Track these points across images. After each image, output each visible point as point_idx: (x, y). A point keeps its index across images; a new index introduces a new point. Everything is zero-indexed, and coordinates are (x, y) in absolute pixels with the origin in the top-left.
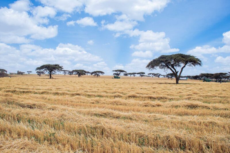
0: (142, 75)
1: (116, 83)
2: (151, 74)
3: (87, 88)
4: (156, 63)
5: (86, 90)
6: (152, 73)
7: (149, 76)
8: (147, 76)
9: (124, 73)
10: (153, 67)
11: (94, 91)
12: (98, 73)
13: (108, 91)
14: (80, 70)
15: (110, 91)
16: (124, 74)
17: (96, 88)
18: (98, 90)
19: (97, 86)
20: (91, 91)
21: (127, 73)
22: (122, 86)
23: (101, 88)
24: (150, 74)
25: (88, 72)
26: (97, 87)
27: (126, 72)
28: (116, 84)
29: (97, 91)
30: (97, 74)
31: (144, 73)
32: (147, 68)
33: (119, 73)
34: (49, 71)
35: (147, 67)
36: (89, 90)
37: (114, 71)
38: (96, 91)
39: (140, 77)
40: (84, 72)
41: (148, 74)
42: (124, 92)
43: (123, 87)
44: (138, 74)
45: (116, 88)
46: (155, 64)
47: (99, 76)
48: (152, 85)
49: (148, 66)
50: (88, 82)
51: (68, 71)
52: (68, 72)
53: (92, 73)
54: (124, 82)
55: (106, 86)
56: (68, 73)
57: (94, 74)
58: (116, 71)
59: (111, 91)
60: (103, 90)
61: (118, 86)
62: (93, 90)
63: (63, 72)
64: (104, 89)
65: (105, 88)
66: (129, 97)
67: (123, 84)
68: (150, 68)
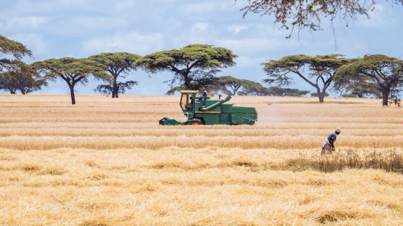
2: (306, 69)
7: (278, 92)
24: (292, 63)
31: (226, 58)
41: (272, 67)
44: (154, 64)
48: (313, 191)
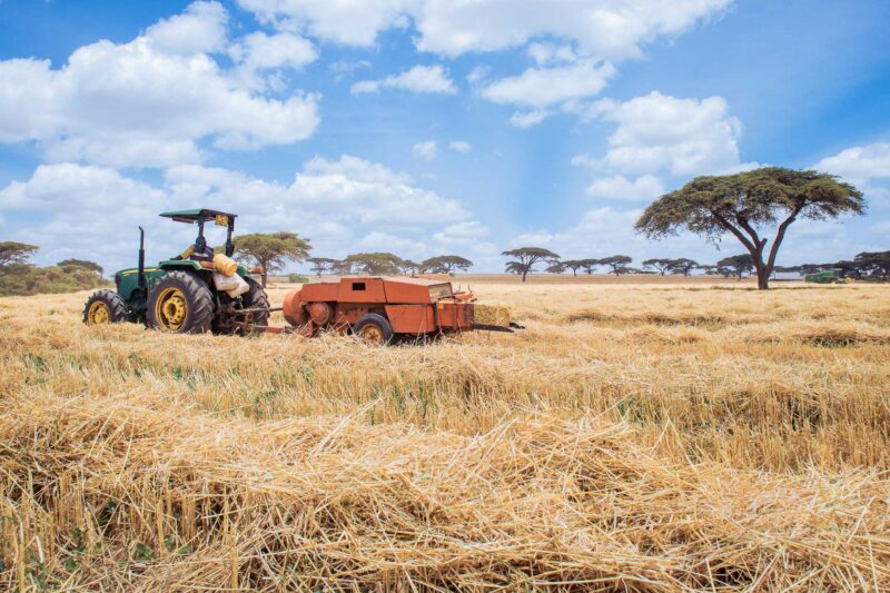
0: (619, 266)
9: (548, 258)
14: (376, 256)
16: (547, 266)
27: (557, 256)
34: (260, 260)
51: (331, 261)
52: (329, 265)
56: (332, 269)
58: (516, 253)
63: (312, 265)
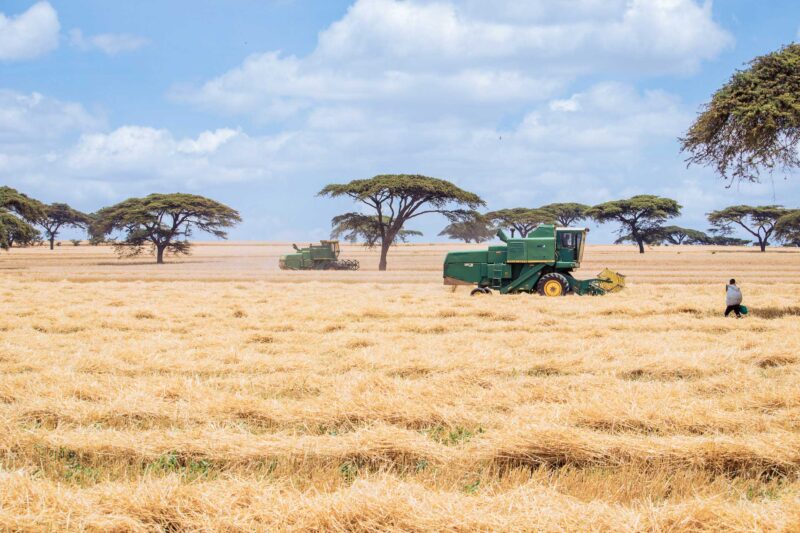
1: (367, 322)
3: (47, 380)
4: (787, 97)
5: (38, 404)
6: (754, 204)
8: (706, 241)
10: (760, 136)
11: (132, 411)
12: (167, 221)
13: (275, 408)
15: (293, 404)
17: (140, 382)
18: (173, 396)
19: (160, 361)
20: (101, 409)
21: (481, 211)
22: (430, 351)
23: (205, 374)
25: (63, 214)
26: (162, 371)
28: (362, 337)
29: (154, 406)
30: (162, 233)
32: (702, 147)
33: (391, 208)
35: (693, 141)
36: (69, 406)
37: (338, 190)
38: (144, 409)
39: (631, 247)
40: (13, 214)
42: (446, 413)
43: (442, 363)
45: (358, 377)
46: (784, 106)
47: (180, 247)
49: (710, 130)
50: (64, 321)
53: (101, 225)
54: (447, 307)
55: (250, 356)
57: (120, 234)
59: (309, 407)
60: (220, 399)
61: (388, 351)
62: (111, 406)
64: (234, 389)
65: (243, 381)
66: (508, 463)
67: (439, 330)
68: (731, 151)
